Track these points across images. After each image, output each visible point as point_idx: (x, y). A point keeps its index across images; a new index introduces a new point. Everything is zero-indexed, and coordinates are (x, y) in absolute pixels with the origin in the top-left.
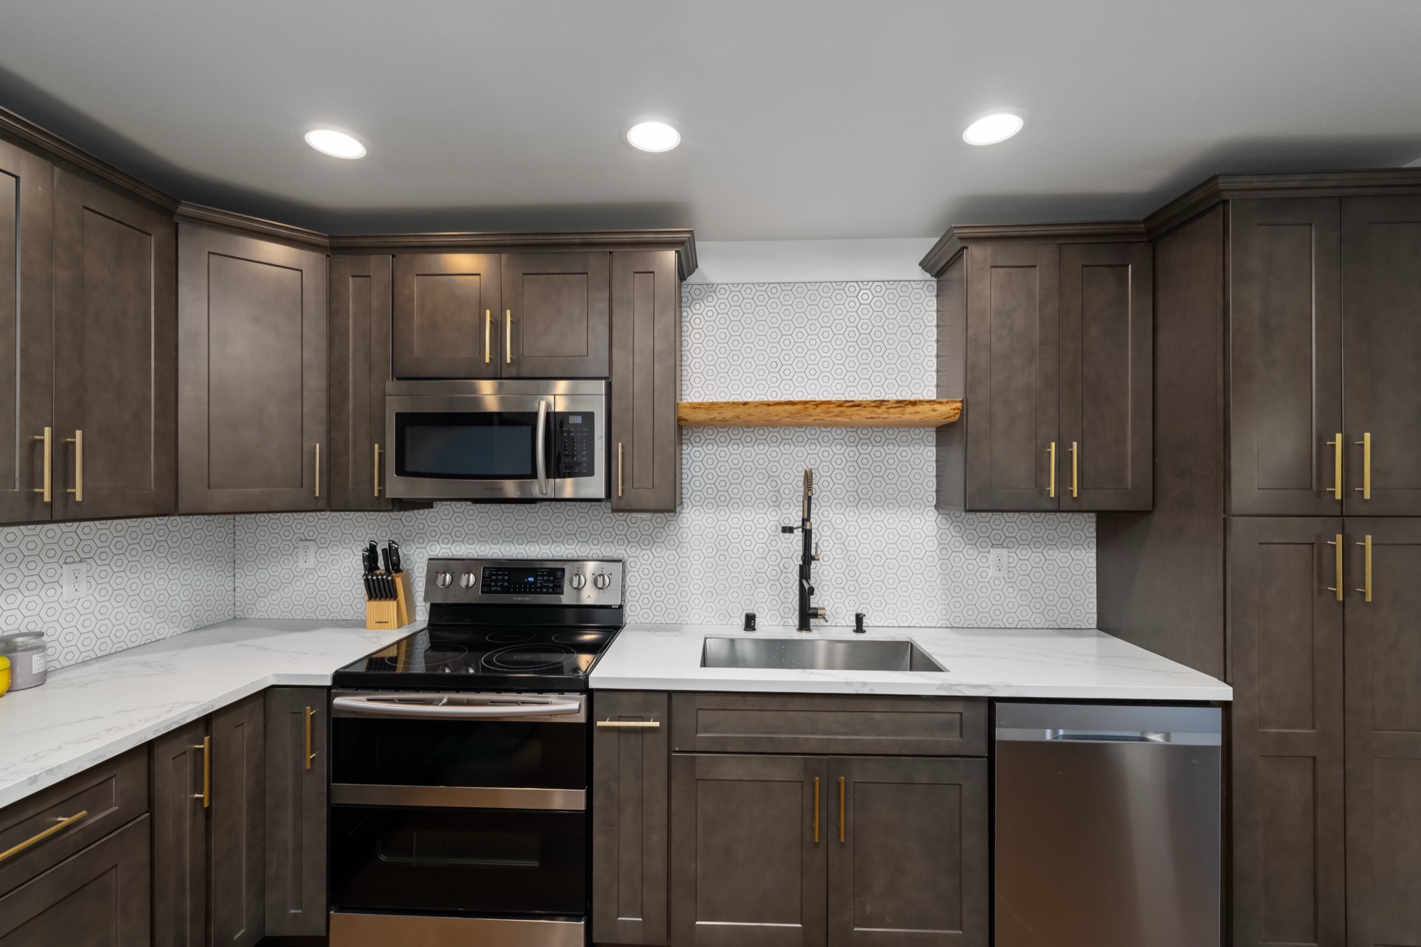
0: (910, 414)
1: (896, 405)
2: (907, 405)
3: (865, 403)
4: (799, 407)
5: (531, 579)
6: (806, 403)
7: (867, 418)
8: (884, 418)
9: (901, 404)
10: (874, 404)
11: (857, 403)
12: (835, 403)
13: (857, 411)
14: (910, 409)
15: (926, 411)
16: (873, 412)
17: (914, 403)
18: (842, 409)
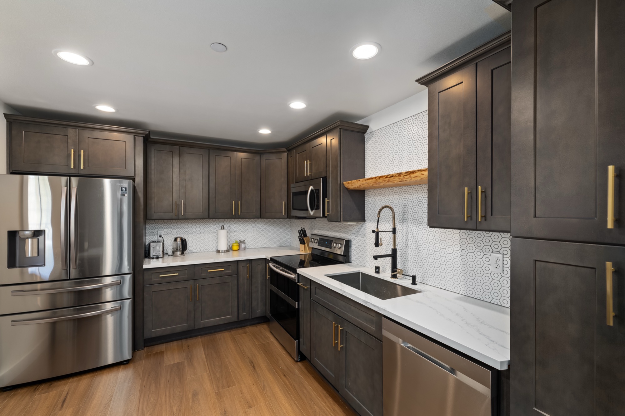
0: (414, 177)
1: (406, 174)
2: (410, 173)
3: (394, 175)
4: (374, 179)
5: (327, 243)
6: (375, 178)
7: (399, 182)
8: (405, 181)
9: (408, 173)
10: (397, 175)
11: (392, 175)
12: (384, 177)
13: (393, 179)
14: (412, 175)
15: (420, 175)
16: (399, 179)
17: (413, 172)
18: (388, 179)
